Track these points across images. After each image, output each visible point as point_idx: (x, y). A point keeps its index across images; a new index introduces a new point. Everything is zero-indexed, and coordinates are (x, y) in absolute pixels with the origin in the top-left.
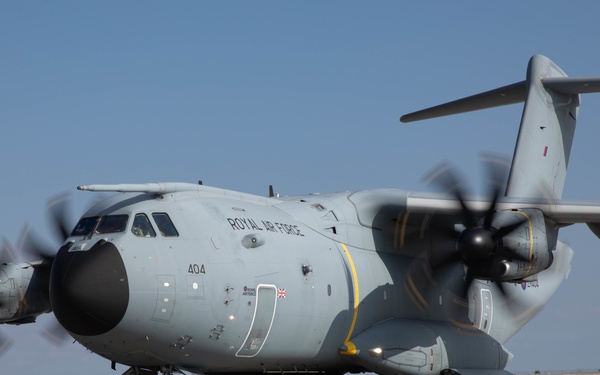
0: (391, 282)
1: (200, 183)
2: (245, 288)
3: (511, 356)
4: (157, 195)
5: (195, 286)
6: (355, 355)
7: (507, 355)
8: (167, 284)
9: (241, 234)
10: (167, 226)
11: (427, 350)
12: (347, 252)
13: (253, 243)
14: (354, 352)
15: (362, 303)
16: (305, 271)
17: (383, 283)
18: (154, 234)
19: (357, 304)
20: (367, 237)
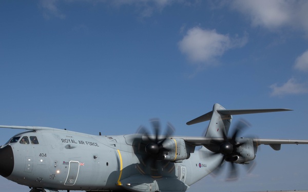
0: (139, 163)
1: (65, 129)
2: (64, 162)
3: (188, 187)
4: (34, 131)
5: (41, 161)
6: (121, 186)
7: (187, 187)
8: (29, 160)
9: (66, 144)
10: (35, 141)
11: (149, 184)
12: (119, 153)
13: (69, 147)
14: (121, 184)
15: (124, 169)
16: (95, 157)
17: (136, 163)
18: (28, 143)
19: (121, 169)
20: (131, 148)
